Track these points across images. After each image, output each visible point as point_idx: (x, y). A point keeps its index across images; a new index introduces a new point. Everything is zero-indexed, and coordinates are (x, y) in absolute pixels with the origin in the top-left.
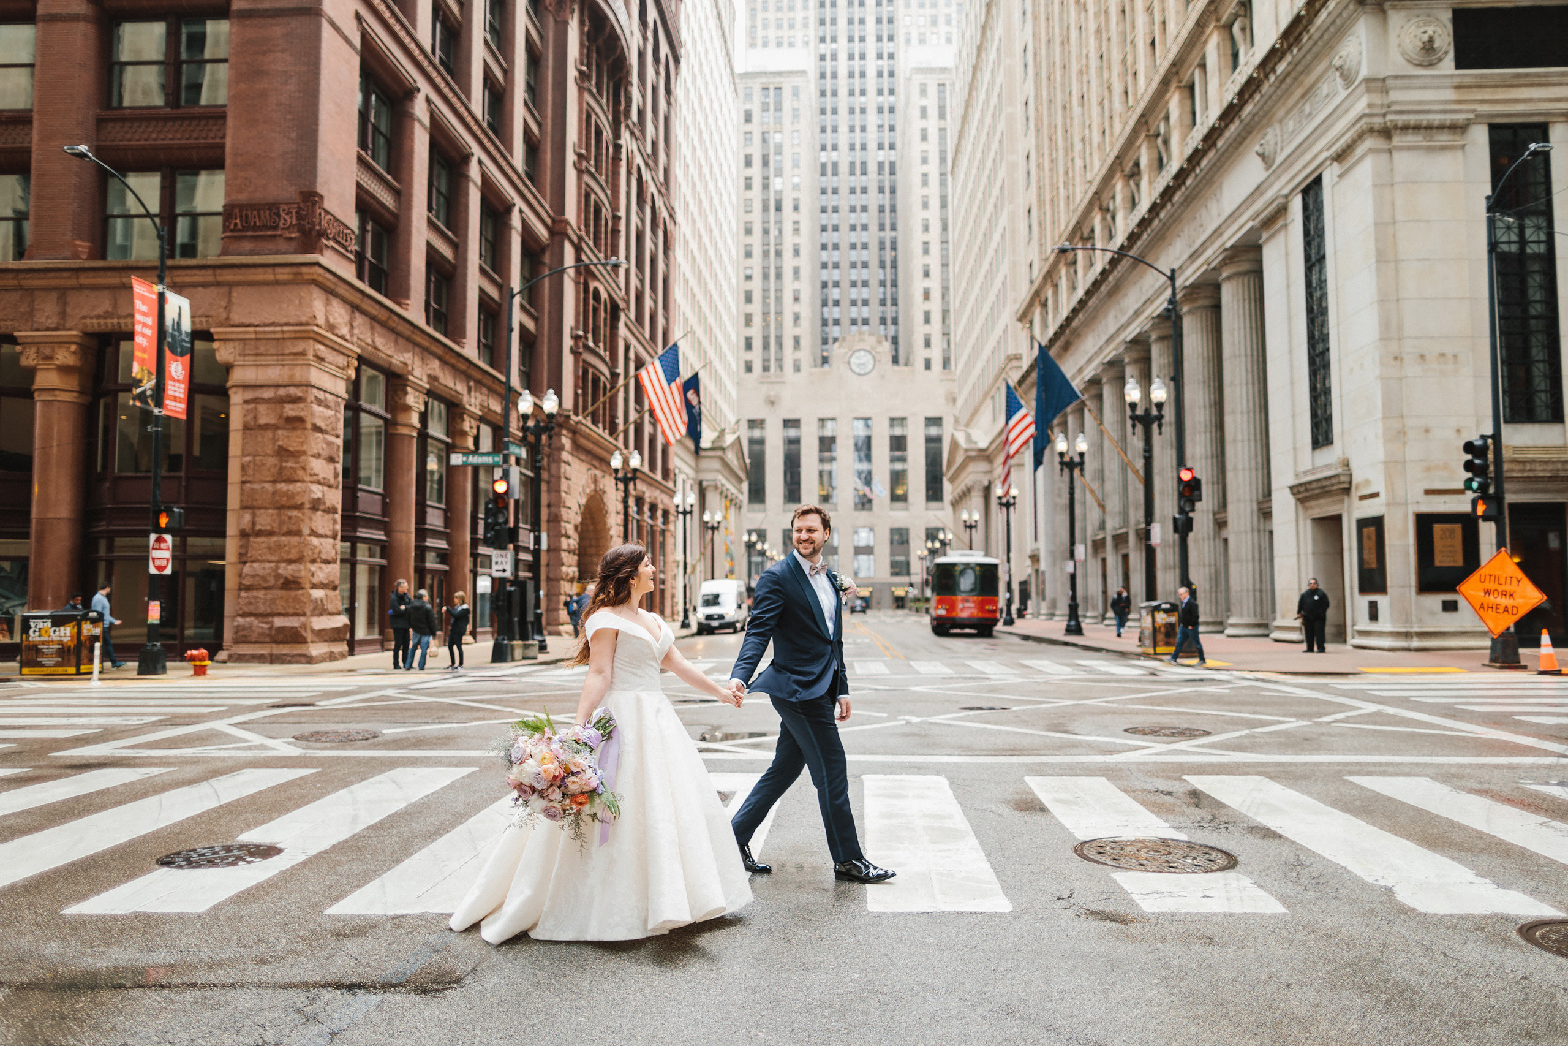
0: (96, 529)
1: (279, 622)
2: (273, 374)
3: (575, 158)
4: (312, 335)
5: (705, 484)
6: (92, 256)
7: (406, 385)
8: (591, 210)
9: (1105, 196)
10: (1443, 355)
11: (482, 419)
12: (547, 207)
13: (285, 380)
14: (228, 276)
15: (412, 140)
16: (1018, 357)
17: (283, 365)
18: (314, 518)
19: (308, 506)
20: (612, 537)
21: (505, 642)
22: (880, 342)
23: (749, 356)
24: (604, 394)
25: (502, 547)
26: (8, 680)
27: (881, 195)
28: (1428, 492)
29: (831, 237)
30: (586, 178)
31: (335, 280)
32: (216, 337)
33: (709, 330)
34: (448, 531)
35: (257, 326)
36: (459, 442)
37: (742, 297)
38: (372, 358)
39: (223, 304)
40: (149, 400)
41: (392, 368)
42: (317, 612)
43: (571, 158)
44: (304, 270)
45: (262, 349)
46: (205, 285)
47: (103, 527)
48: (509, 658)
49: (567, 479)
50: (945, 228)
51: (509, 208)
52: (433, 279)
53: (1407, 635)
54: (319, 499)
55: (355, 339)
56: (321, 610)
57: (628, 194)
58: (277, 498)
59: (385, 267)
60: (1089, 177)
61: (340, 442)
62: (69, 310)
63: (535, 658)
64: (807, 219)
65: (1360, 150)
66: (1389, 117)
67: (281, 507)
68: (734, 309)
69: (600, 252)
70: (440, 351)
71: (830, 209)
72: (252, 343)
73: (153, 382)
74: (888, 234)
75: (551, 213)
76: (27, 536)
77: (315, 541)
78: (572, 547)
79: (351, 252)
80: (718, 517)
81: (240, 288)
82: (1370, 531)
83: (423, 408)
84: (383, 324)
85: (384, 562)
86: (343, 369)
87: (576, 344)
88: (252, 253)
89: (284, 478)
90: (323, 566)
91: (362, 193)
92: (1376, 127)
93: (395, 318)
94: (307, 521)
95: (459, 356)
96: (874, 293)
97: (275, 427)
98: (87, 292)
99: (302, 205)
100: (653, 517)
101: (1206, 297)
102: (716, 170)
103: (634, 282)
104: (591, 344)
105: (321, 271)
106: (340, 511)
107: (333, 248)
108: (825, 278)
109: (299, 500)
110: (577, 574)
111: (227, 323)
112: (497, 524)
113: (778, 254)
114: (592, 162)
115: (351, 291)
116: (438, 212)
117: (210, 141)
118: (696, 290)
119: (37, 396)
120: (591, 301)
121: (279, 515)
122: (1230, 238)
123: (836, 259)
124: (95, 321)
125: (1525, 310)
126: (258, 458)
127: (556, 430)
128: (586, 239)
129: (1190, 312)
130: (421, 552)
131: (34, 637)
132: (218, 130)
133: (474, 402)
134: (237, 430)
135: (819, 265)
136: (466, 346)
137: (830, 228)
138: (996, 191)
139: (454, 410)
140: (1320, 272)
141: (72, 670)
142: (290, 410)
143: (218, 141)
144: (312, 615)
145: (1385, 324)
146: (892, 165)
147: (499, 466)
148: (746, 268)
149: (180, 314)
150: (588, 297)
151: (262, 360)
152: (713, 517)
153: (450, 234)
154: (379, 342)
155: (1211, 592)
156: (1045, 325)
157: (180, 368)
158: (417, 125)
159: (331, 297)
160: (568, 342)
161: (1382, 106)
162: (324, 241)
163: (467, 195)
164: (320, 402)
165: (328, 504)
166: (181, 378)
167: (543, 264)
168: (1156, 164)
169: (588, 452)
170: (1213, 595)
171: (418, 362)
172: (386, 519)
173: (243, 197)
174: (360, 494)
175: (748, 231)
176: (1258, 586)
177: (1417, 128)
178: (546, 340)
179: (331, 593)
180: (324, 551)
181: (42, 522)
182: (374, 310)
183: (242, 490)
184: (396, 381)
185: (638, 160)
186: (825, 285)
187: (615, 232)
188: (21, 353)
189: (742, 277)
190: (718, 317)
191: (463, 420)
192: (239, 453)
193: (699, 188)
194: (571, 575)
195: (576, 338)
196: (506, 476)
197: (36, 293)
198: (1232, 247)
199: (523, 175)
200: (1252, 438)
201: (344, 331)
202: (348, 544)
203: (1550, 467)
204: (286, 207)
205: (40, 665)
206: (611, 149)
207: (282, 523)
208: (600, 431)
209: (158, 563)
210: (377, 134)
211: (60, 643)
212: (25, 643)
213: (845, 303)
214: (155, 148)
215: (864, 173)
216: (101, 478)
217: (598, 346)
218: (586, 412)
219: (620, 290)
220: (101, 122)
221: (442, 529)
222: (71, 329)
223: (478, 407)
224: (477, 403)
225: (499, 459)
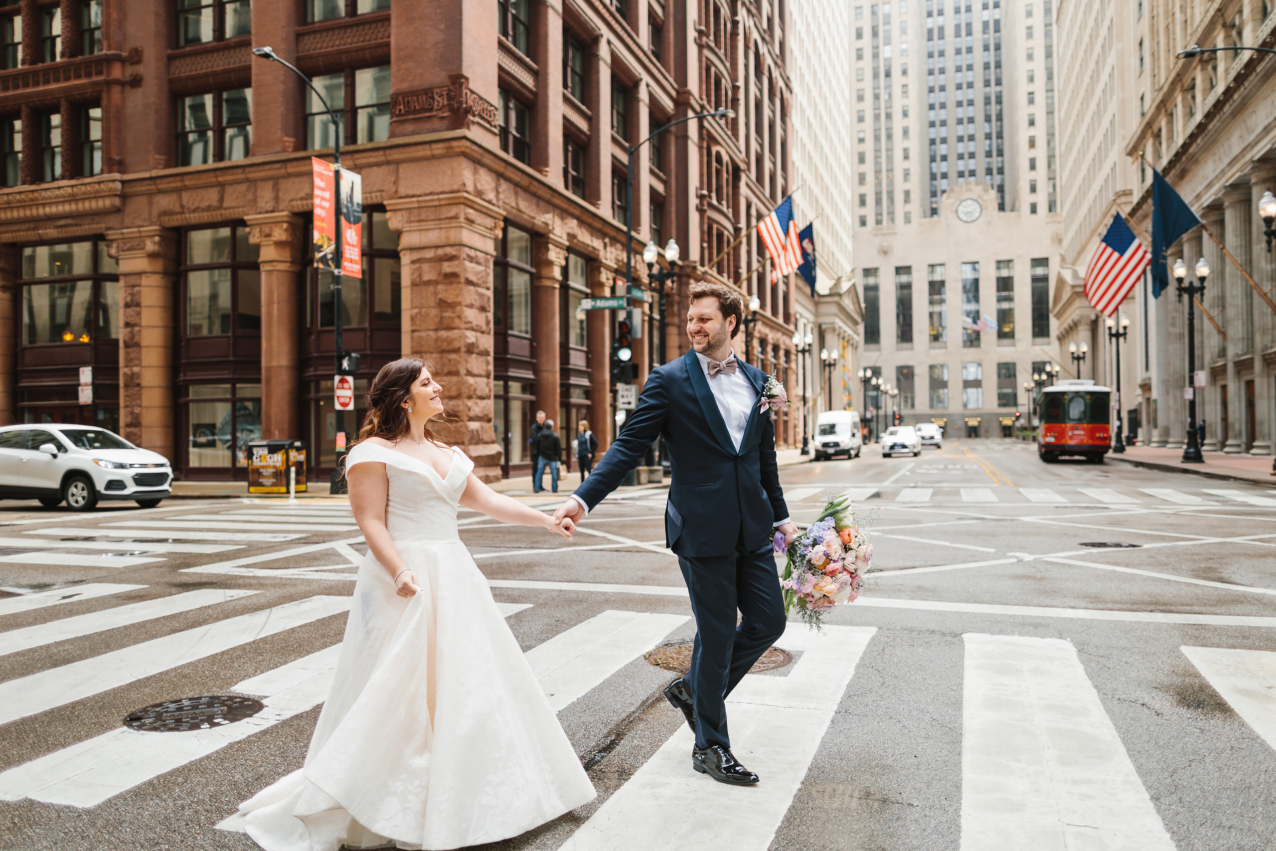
0: (307, 374)
2: (433, 237)
3: (696, 34)
4: (462, 201)
5: (824, 327)
6: (296, 149)
7: (548, 243)
8: (712, 81)
11: (616, 271)
12: (671, 80)
13: (443, 241)
14: (395, 155)
15: (546, 25)
16: (1126, 193)
17: (441, 229)
18: (470, 360)
19: (463, 349)
22: (986, 191)
23: (863, 211)
24: (728, 247)
25: (627, 382)
26: (239, 497)
27: (986, 53)
30: (706, 52)
31: (481, 151)
32: (388, 208)
33: (825, 189)
34: (589, 370)
35: (419, 196)
36: (597, 292)
37: (856, 159)
38: (517, 220)
39: (393, 179)
40: (330, 263)
41: (536, 228)
42: (473, 441)
43: (691, 34)
44: (454, 144)
45: (423, 216)
46: (378, 165)
47: (311, 372)
48: (636, 482)
50: (1050, 77)
51: (636, 83)
52: (570, 148)
54: (473, 344)
55: (501, 203)
56: (477, 440)
57: (746, 67)
58: (439, 344)
59: (527, 140)
61: (490, 294)
62: (281, 195)
63: (660, 482)
64: (914, 82)
67: (443, 352)
68: (848, 169)
70: (577, 212)
71: (936, 72)
72: (416, 211)
73: (333, 247)
74: (993, 89)
75: (676, 86)
76: (258, 381)
77: (471, 380)
79: (495, 127)
80: (835, 355)
81: (405, 165)
83: (563, 263)
84: (526, 190)
85: (533, 398)
86: (491, 229)
87: (701, 204)
88: (413, 133)
89: (445, 326)
90: (479, 401)
91: (504, 75)
93: (536, 184)
94: (463, 362)
95: (595, 215)
96: (980, 146)
97: (436, 283)
98: (292, 179)
99: (451, 87)
100: (776, 356)
102: (829, 43)
103: (754, 146)
104: (714, 202)
105: (468, 144)
106: (492, 354)
107: (479, 124)
108: (933, 136)
109: (456, 345)
111: (396, 195)
112: (621, 361)
113: (889, 116)
114: (712, 38)
115: (496, 160)
116: (573, 89)
117: (379, 41)
118: (814, 154)
119: (263, 268)
120: (714, 164)
121: (441, 358)
123: (943, 117)
124: (299, 203)
126: (424, 310)
127: (684, 280)
128: (708, 107)
130: (566, 389)
131: (256, 462)
132: (385, 31)
133: (611, 256)
134: (406, 287)
135: (927, 124)
136: (601, 207)
137: (937, 89)
139: (592, 263)
141: (284, 489)
142: (447, 267)
143: (385, 40)
144: (470, 444)
146: (997, 23)
147: (622, 308)
148: (859, 132)
149: (352, 188)
150: (710, 159)
151: (424, 225)
152: (829, 355)
153: (584, 108)
154: (523, 205)
157: (354, 234)
158: (550, 11)
159: (478, 167)
160: (693, 201)
162: (471, 117)
163: (598, 72)
164: (471, 259)
165: (481, 348)
166: (355, 243)
167: (670, 132)
171: (558, 221)
172: (534, 361)
173: (405, 86)
174: (510, 339)
175: (860, 98)
178: (673, 200)
179: (486, 425)
180: (478, 389)
181: (269, 369)
182: (517, 177)
183: (412, 338)
184: (539, 239)
185: (755, 35)
186: (933, 142)
187: (735, 100)
188: (249, 233)
189: (856, 140)
190: (834, 177)
191: (600, 272)
192: (409, 306)
193: (814, 60)
195: (701, 197)
196: (629, 318)
197: (259, 183)
199: (649, 53)
201: (491, 196)
202: (501, 383)
204: (438, 91)
205: (261, 485)
206: (729, 25)
207: (443, 365)
208: (725, 280)
209: (342, 400)
210: (517, 22)
211: (274, 467)
212: (250, 467)
213: (952, 158)
214: (339, 53)
215: (969, 33)
216: (310, 332)
217: (721, 204)
218: (712, 263)
219: (740, 152)
220: (299, 36)
221: (584, 369)
222: (282, 211)
223: (614, 261)
224: (613, 257)
225: (624, 303)
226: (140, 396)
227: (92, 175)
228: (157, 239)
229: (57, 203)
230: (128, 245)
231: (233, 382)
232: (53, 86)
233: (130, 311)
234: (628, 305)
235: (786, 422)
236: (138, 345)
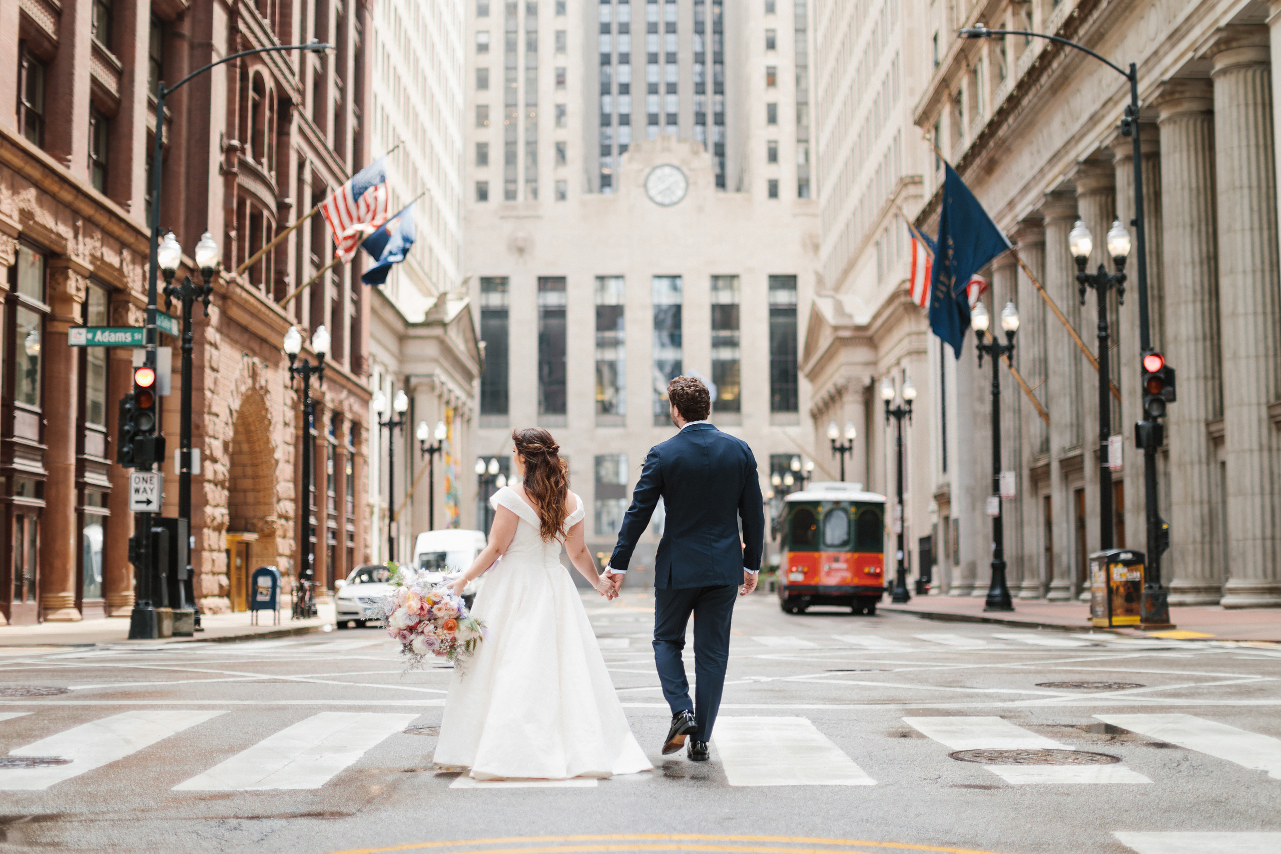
5: (414, 381)
11: (92, 277)
16: (916, 181)
20: (277, 462)
21: (150, 608)
22: (696, 153)
23: (482, 174)
24: (269, 240)
25: (145, 468)
33: (420, 133)
34: (44, 447)
36: (60, 311)
37: (473, 80)
48: (155, 632)
49: (214, 370)
52: (25, 64)
63: (190, 634)
68: (459, 99)
69: (265, 17)
70: (35, 173)
78: (220, 477)
80: (440, 432)
83: (12, 261)
87: (229, 161)
95: (64, 180)
96: (685, 73)
100: (337, 432)
101: (1193, 98)
103: (312, 60)
104: (249, 159)
108: (606, 49)
110: (226, 519)
112: (138, 432)
113: (531, 10)
118: (402, 70)
120: (251, 93)
122: (1225, 12)
123: (624, 18)
127: (205, 293)
129: (1170, 120)
133: (82, 250)
135: (596, 28)
136: (73, 165)
139: (55, 262)
147: (140, 347)
148: (479, 32)
150: (246, 87)
152: (431, 432)
155: (1203, 543)
156: (957, 133)
160: (216, 158)
167: (181, 36)
169: (245, 329)
170: (1207, 547)
176: (1268, 533)
178: (183, 154)
186: (606, 60)
189: (473, 48)
191: (67, 278)
194: (219, 519)
195: (229, 151)
196: (151, 362)
198: (1228, 25)
200: (1260, 309)
208: (262, 295)
213: (638, 89)
217: (261, 164)
218: (242, 267)
219: (293, 74)
221: (35, 444)
223: (88, 258)
224: (87, 253)
225: (142, 337)
234: (150, 340)
235: (351, 551)
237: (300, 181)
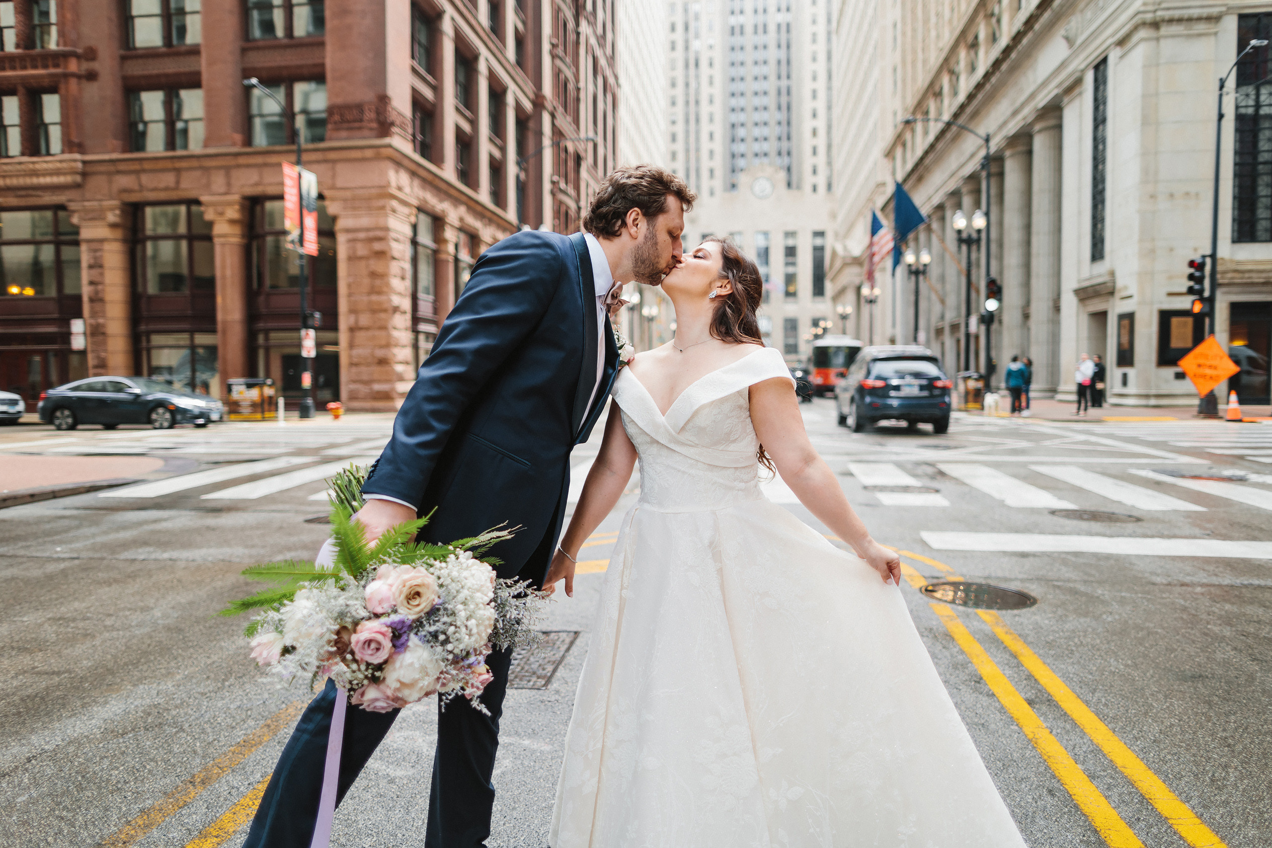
0: (256, 327)
1: (377, 387)
2: (365, 221)
3: (550, 47)
4: (388, 195)
6: (243, 144)
7: (444, 225)
8: (561, 85)
9: (952, 61)
10: (1187, 194)
12: (530, 85)
13: (372, 226)
14: (332, 155)
15: (442, 48)
16: (883, 184)
17: (371, 215)
18: (395, 318)
19: (390, 310)
22: (777, 171)
27: (779, 50)
28: (1171, 294)
29: (739, 87)
30: (558, 62)
31: (400, 156)
32: (329, 198)
35: (353, 189)
37: (669, 139)
38: (425, 208)
39: (332, 174)
40: (295, 243)
41: (437, 213)
42: (399, 380)
43: (546, 47)
44: (381, 150)
45: (357, 206)
46: (318, 162)
47: (261, 325)
50: (830, 77)
51: (504, 90)
52: (459, 148)
53: (1147, 396)
54: (397, 305)
55: (414, 196)
56: (401, 378)
57: (586, 68)
58: (371, 305)
59: (428, 140)
60: (941, 45)
61: (408, 266)
64: (718, 73)
65: (1135, 38)
66: (1159, 13)
67: (374, 311)
69: (568, 116)
70: (464, 198)
71: (737, 64)
72: (351, 201)
73: (298, 231)
74: (784, 83)
75: (533, 89)
76: (214, 331)
77: (396, 333)
79: (408, 134)
81: (340, 164)
82: (1126, 322)
83: (455, 240)
84: (429, 183)
86: (408, 216)
87: (553, 188)
88: (347, 139)
89: (375, 292)
90: (401, 349)
91: (414, 93)
92: (1148, 21)
93: (436, 178)
94: (391, 320)
95: (477, 201)
96: (772, 131)
97: (368, 258)
98: (243, 170)
99: (378, 105)
101: (1023, 145)
104: (562, 185)
105: (392, 150)
106: (409, 313)
107: (398, 133)
108: (733, 120)
109: (384, 306)
111: (333, 187)
113: (697, 102)
114: (562, 48)
115: (410, 162)
116: (461, 99)
117: (316, 61)
119: (215, 240)
121: (373, 316)
123: (742, 104)
125: (1255, 157)
126: (358, 279)
128: (558, 107)
129: (1012, 156)
131: (235, 396)
132: (321, 53)
134: (343, 260)
135: (729, 110)
136: (481, 194)
137: (737, 79)
138: (870, 49)
139: (474, 240)
140: (1104, 130)
141: (259, 416)
142: (377, 246)
143: (321, 60)
144: (396, 382)
145: (1145, 171)
146: (788, 25)
148: (672, 115)
149: (309, 184)
150: (560, 153)
151: (357, 212)
153: (469, 114)
154: (428, 196)
156: (904, 161)
157: (312, 220)
159: (399, 168)
160: (547, 187)
161: (1154, 4)
162: (393, 129)
164: (395, 240)
165: (403, 308)
166: (312, 227)
167: (529, 129)
168: (991, 37)
171: (452, 208)
172: (436, 318)
173: (339, 101)
174: (420, 302)
175: (674, 85)
176: (1048, 362)
177: (1180, 20)
178: (532, 185)
179: (407, 368)
180: (401, 340)
181: (225, 322)
182: (424, 174)
183: (347, 300)
184: (438, 222)
185: (593, 41)
186: (733, 126)
187: (578, 100)
188: (204, 212)
189: (669, 123)
192: (344, 276)
195: (553, 183)
197: (212, 171)
198: (1043, 107)
199: (515, 65)
201: (408, 190)
202: (414, 335)
203: (1264, 275)
204: (368, 106)
206: (574, 36)
207: (374, 322)
209: (307, 349)
210: (421, 47)
213: (749, 140)
214: (280, 68)
215: (765, 32)
216: (258, 293)
217: (568, 187)
220: (244, 51)
222: (234, 194)
226: (104, 343)
227: (48, 154)
228: (118, 212)
229: (17, 176)
230: (90, 216)
231: (192, 332)
232: (9, 73)
233: (95, 272)
236: (101, 300)
237: (587, 195)
